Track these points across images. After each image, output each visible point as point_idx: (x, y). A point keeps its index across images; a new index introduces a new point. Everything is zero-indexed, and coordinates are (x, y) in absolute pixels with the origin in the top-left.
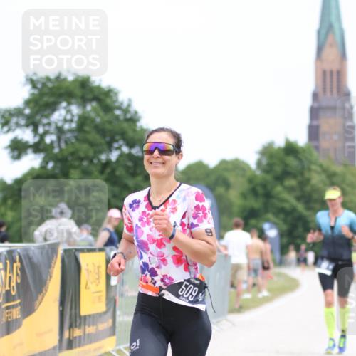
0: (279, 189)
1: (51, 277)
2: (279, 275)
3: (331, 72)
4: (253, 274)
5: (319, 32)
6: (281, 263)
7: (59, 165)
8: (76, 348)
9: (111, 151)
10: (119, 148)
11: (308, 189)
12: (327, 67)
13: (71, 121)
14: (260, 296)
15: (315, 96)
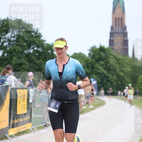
0: (97, 65)
1: (6, 99)
2: (97, 99)
3: (119, 18)
4: (87, 99)
5: (114, 2)
6: (98, 94)
7: (9, 54)
8: (15, 127)
9: (30, 49)
10: (33, 48)
11: (109, 65)
12: (117, 16)
13: (14, 37)
14: (90, 107)
15: (112, 28)
